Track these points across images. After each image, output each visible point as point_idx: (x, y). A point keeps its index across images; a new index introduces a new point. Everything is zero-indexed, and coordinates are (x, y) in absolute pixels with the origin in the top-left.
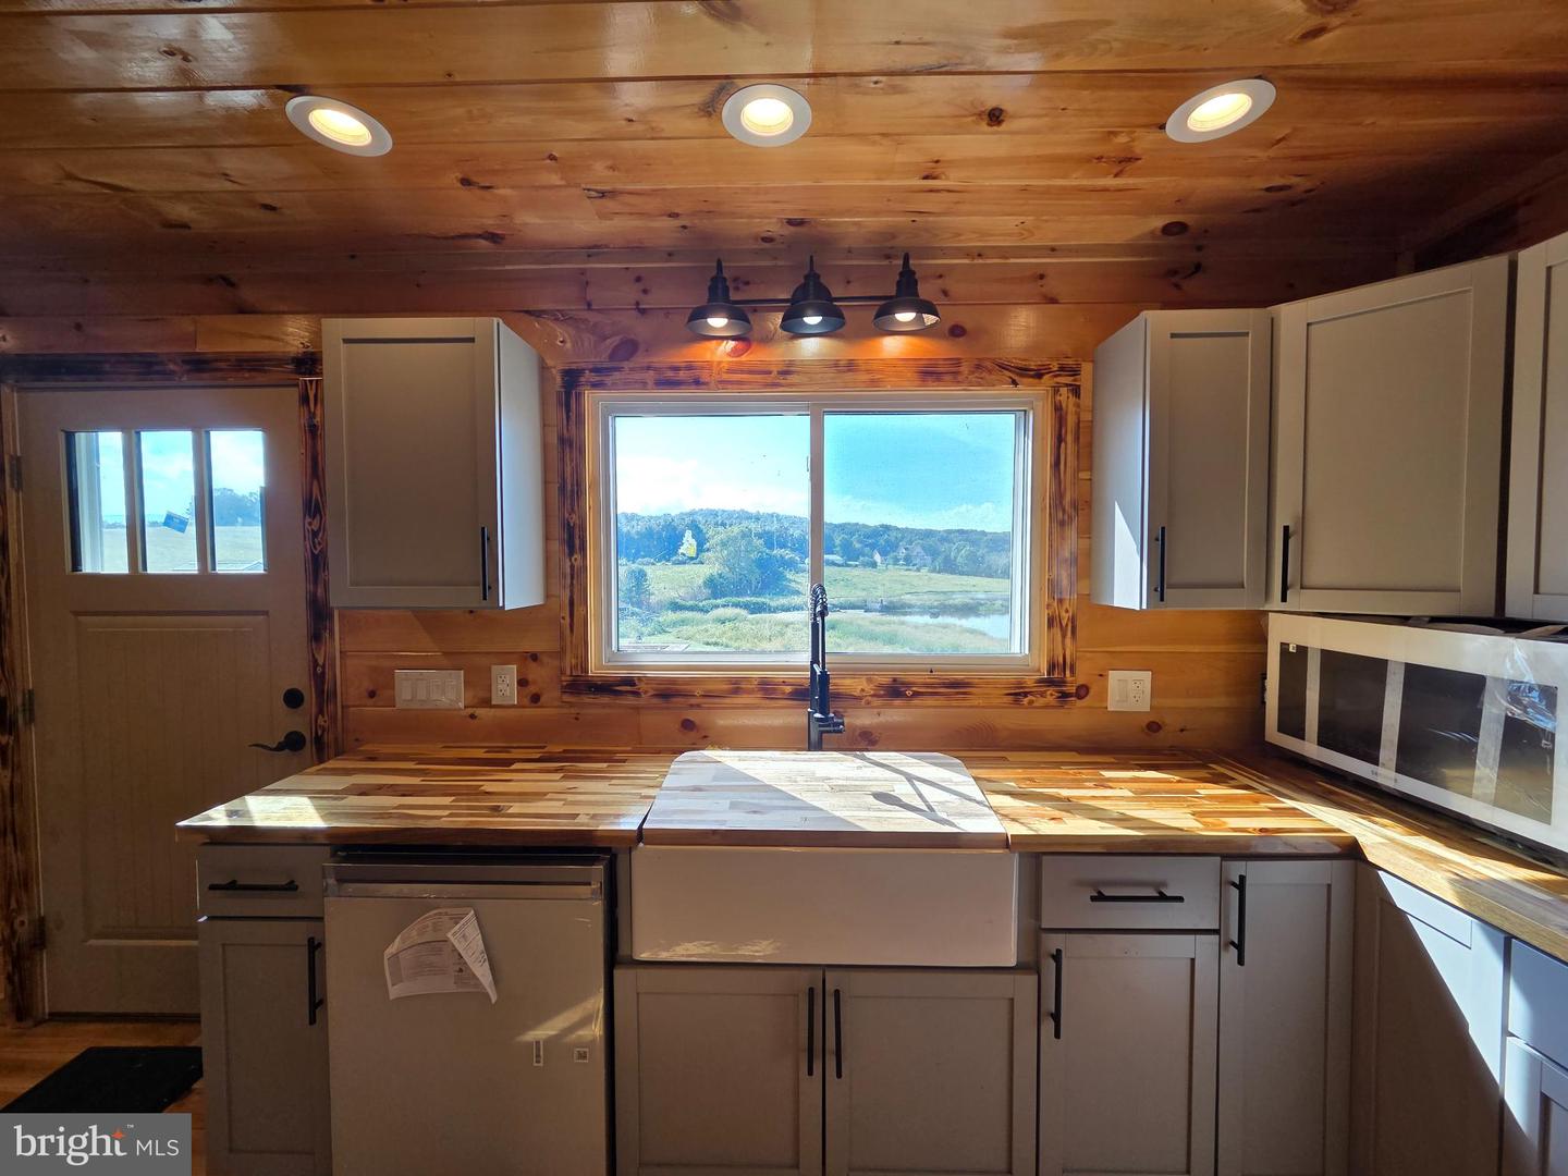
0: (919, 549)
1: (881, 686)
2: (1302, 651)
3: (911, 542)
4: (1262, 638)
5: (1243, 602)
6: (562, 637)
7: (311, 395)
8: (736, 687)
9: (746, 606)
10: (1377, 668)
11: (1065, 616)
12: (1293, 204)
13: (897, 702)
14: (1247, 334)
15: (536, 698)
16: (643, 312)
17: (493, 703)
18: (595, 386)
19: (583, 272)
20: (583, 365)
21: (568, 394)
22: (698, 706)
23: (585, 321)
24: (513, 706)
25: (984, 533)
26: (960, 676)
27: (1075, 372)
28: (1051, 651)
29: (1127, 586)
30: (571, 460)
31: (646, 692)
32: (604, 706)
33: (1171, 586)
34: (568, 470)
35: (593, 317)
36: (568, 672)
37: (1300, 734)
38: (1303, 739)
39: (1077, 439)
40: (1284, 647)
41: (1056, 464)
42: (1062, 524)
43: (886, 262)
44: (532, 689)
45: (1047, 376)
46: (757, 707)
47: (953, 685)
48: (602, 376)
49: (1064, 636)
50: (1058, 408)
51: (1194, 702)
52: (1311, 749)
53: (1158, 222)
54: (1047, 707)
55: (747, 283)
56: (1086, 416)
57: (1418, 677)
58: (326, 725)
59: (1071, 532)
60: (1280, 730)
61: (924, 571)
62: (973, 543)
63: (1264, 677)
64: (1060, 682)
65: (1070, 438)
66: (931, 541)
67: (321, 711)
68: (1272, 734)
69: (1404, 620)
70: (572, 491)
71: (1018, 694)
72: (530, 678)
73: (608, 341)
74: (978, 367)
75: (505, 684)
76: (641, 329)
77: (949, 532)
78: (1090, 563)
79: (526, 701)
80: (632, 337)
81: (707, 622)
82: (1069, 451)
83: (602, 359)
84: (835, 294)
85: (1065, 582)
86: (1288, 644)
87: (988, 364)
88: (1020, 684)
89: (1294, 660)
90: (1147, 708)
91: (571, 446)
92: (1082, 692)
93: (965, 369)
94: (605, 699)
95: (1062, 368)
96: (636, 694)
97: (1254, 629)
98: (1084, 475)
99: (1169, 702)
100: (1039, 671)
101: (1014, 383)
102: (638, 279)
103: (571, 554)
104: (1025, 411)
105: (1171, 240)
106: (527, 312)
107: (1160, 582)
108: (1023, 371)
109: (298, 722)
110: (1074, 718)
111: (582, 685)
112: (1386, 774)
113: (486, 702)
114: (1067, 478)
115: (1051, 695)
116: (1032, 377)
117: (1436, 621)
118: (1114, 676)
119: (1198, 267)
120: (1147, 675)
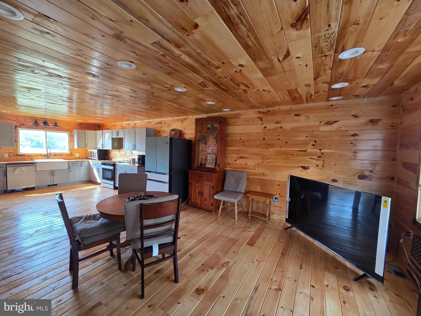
4: (87, 151)
6: (14, 151)
8: (37, 155)
11: (71, 149)
15: (11, 157)
16: (25, 121)
19: (17, 117)
20: (17, 125)
24: (7, 157)
26: (62, 154)
27: (72, 131)
28: (70, 152)
29: (76, 147)
35: (18, 121)
36: (16, 154)
45: (69, 131)
48: (20, 127)
50: (70, 134)
52: (90, 158)
54: (70, 156)
56: (72, 135)
59: (71, 143)
64: (71, 154)
71: (67, 155)
72: (10, 155)
73: (20, 123)
75: (6, 155)
78: (73, 146)
79: (9, 157)
80: (24, 123)
82: (71, 137)
83: (20, 125)
84: (48, 123)
85: (71, 146)
87: (64, 130)
92: (73, 155)
93: (61, 130)
94: (21, 156)
96: (25, 156)
99: (80, 156)
100: (69, 154)
102: (24, 118)
103: (16, 143)
104: (67, 133)
106: (9, 119)
107: (78, 147)
108: (67, 131)
111: (18, 155)
113: (3, 157)
114: (71, 139)
118: (76, 154)
120: (79, 154)
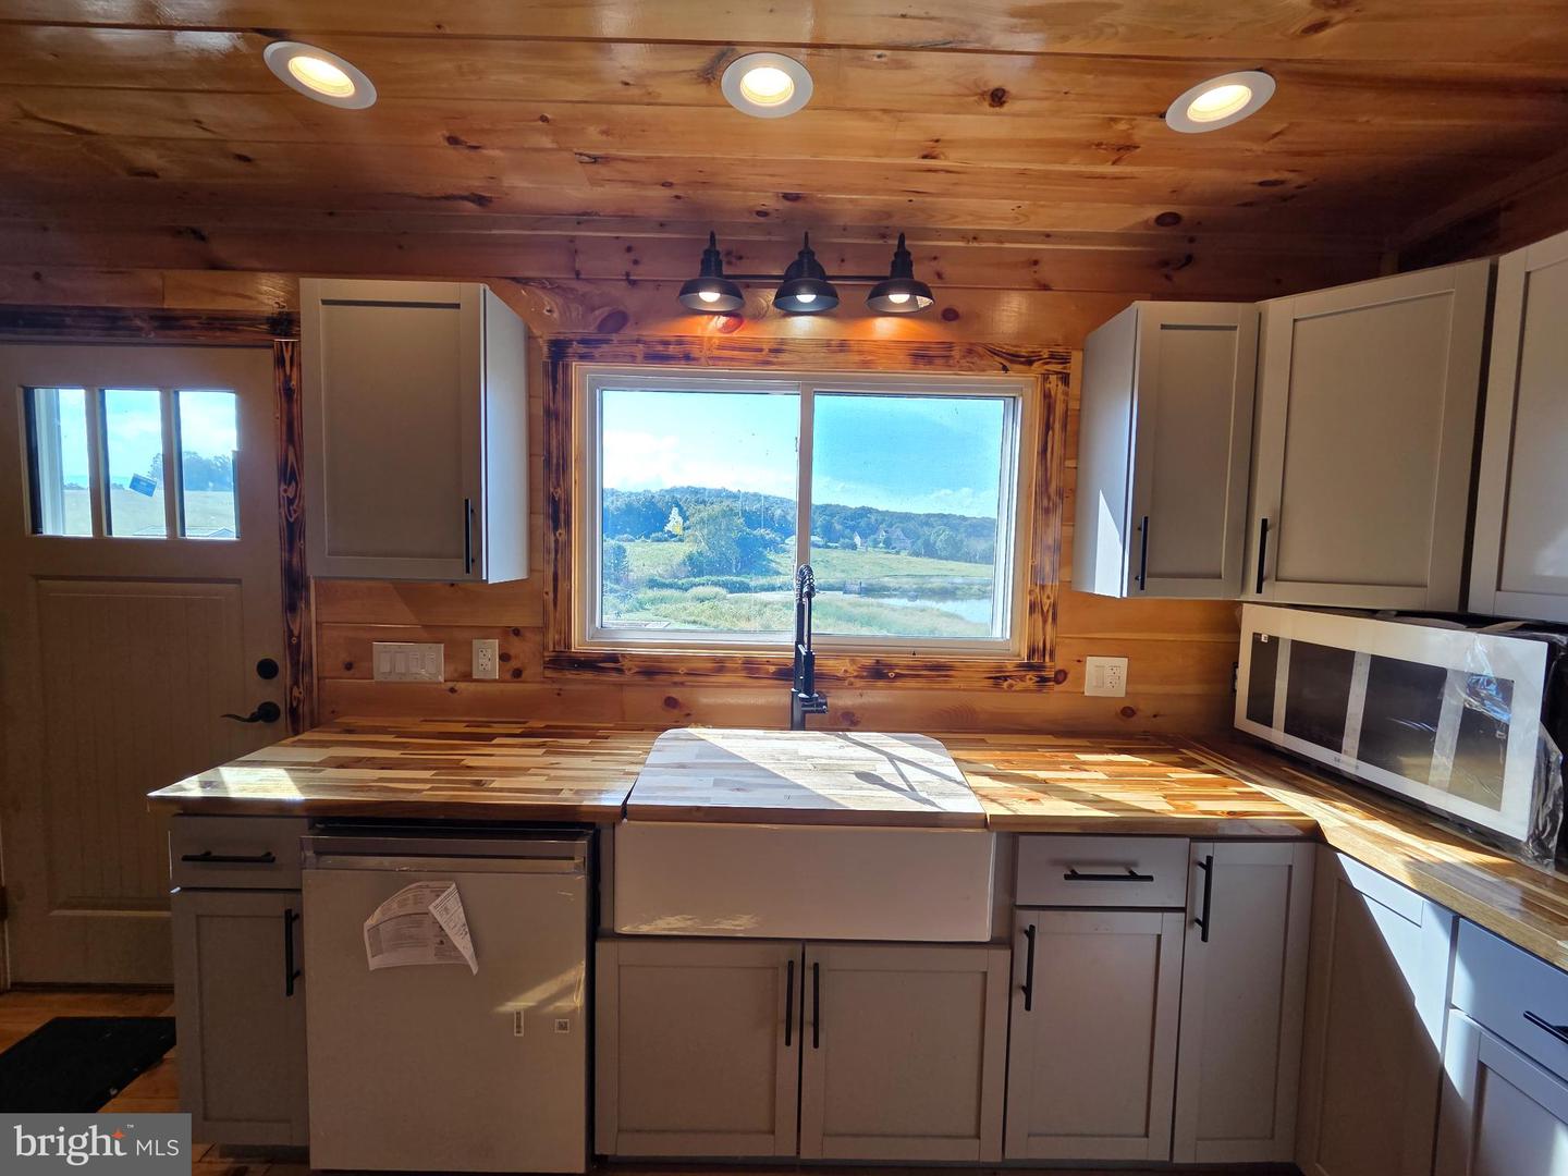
0: (899, 532)
1: (863, 667)
2: (1274, 641)
3: (891, 526)
4: (1235, 628)
5: (1218, 593)
6: (545, 613)
7: (287, 357)
8: (720, 666)
9: (724, 585)
10: (1344, 659)
11: (1047, 603)
12: (1285, 200)
13: (880, 683)
14: (1236, 327)
15: (517, 673)
16: (633, 283)
17: (474, 677)
18: (583, 357)
19: (572, 240)
20: (571, 336)
21: (555, 366)
22: (682, 684)
23: (572, 290)
24: (495, 681)
25: (963, 518)
26: (943, 659)
27: (1065, 360)
28: (1032, 635)
29: (1109, 573)
30: (557, 434)
31: (630, 669)
32: (586, 682)
33: (1150, 576)
34: (554, 443)
35: (581, 287)
36: (551, 649)
37: (1268, 721)
38: (1271, 726)
39: (1064, 427)
40: (1256, 637)
41: (1043, 452)
42: (1047, 511)
43: (881, 242)
44: (514, 664)
45: (1036, 364)
46: (740, 686)
47: (935, 668)
48: (590, 348)
49: (1045, 622)
50: (1047, 396)
51: (1168, 689)
52: (1278, 736)
53: (1153, 212)
54: (1026, 691)
55: (740, 258)
56: (1074, 405)
57: (1383, 668)
58: (301, 696)
59: (1056, 520)
60: (1248, 717)
61: (903, 554)
62: (955, 528)
63: (1236, 665)
64: (1039, 667)
65: (1057, 426)
66: (911, 525)
67: (296, 683)
68: (1242, 721)
69: (1372, 614)
70: (558, 464)
71: (998, 678)
72: (512, 652)
73: (597, 312)
74: (970, 352)
75: (487, 659)
76: (632, 301)
77: (928, 516)
78: (1073, 550)
79: (508, 676)
80: (621, 308)
81: (686, 600)
82: (1056, 437)
83: (590, 330)
84: (828, 273)
85: (1048, 569)
86: (1261, 635)
87: (980, 349)
88: (1000, 669)
89: (1265, 650)
90: (1122, 694)
91: (557, 419)
92: (1061, 677)
93: (956, 353)
94: (588, 676)
95: (1052, 356)
96: (620, 671)
97: (1228, 619)
98: (1070, 463)
99: (1141, 688)
100: (1019, 655)
101: (1005, 369)
102: (629, 249)
103: (556, 528)
104: (1014, 397)
105: (1163, 231)
106: (514, 279)
107: (1141, 571)
108: (1014, 358)
109: (271, 692)
110: (1053, 703)
111: (566, 661)
112: (1348, 762)
113: (467, 677)
114: (1054, 466)
115: (1031, 679)
116: (1022, 363)
117: (1403, 615)
118: (1091, 662)
119: (1189, 259)
120: (1123, 662)
